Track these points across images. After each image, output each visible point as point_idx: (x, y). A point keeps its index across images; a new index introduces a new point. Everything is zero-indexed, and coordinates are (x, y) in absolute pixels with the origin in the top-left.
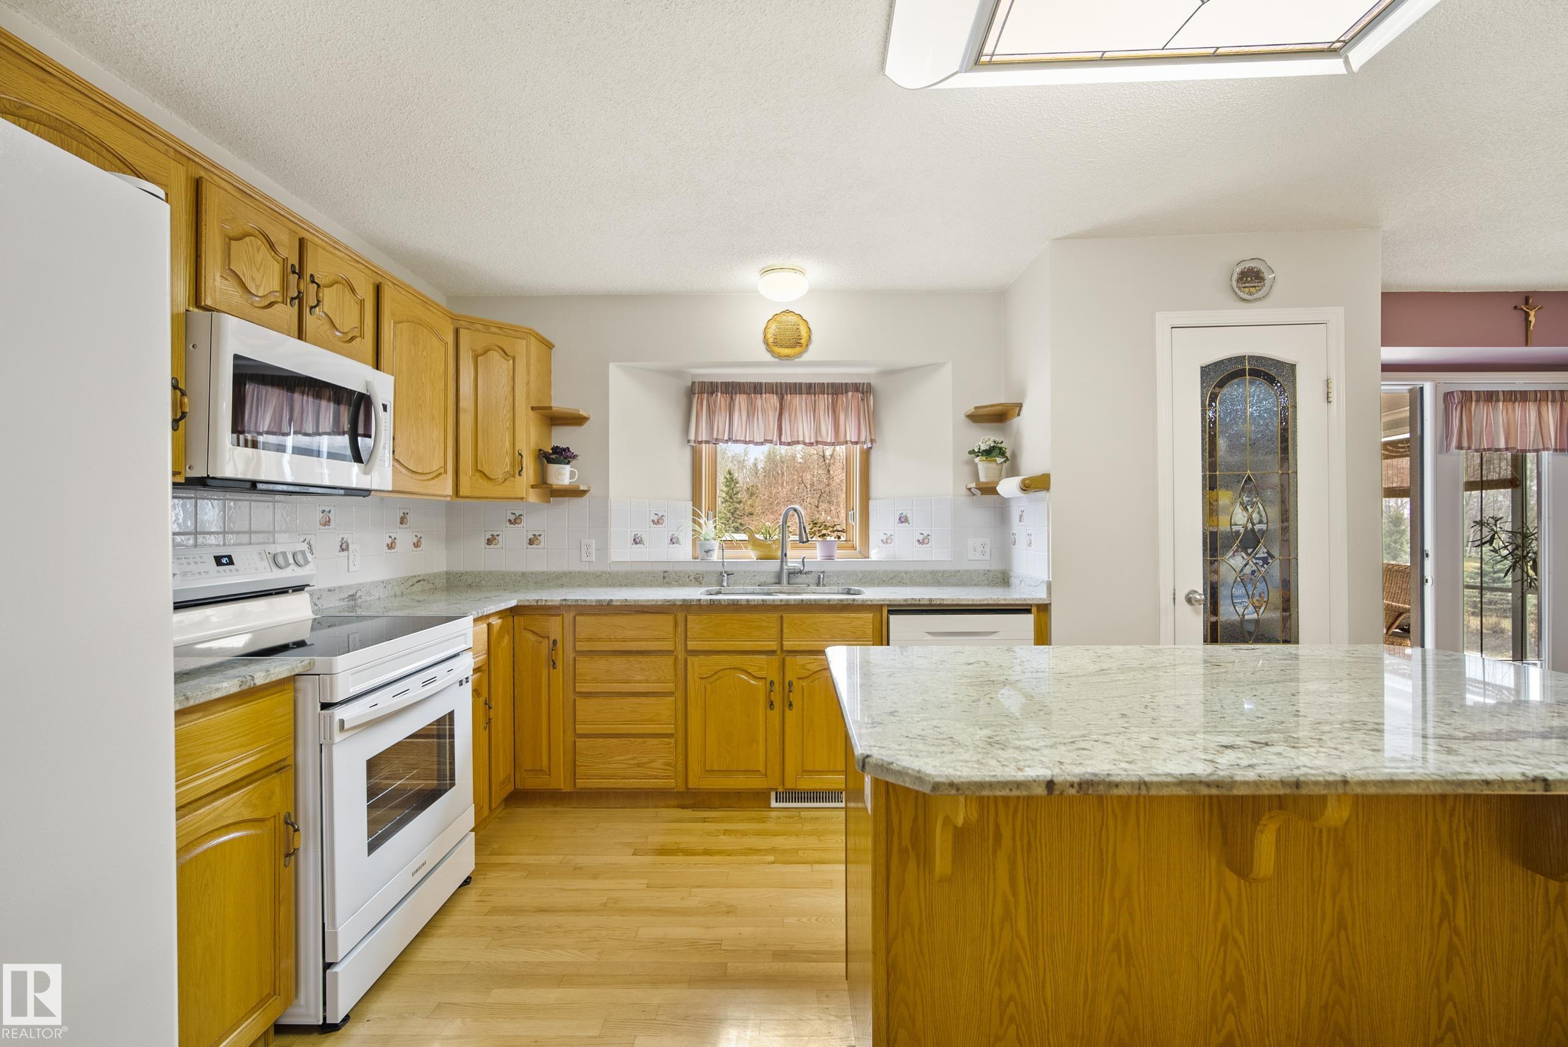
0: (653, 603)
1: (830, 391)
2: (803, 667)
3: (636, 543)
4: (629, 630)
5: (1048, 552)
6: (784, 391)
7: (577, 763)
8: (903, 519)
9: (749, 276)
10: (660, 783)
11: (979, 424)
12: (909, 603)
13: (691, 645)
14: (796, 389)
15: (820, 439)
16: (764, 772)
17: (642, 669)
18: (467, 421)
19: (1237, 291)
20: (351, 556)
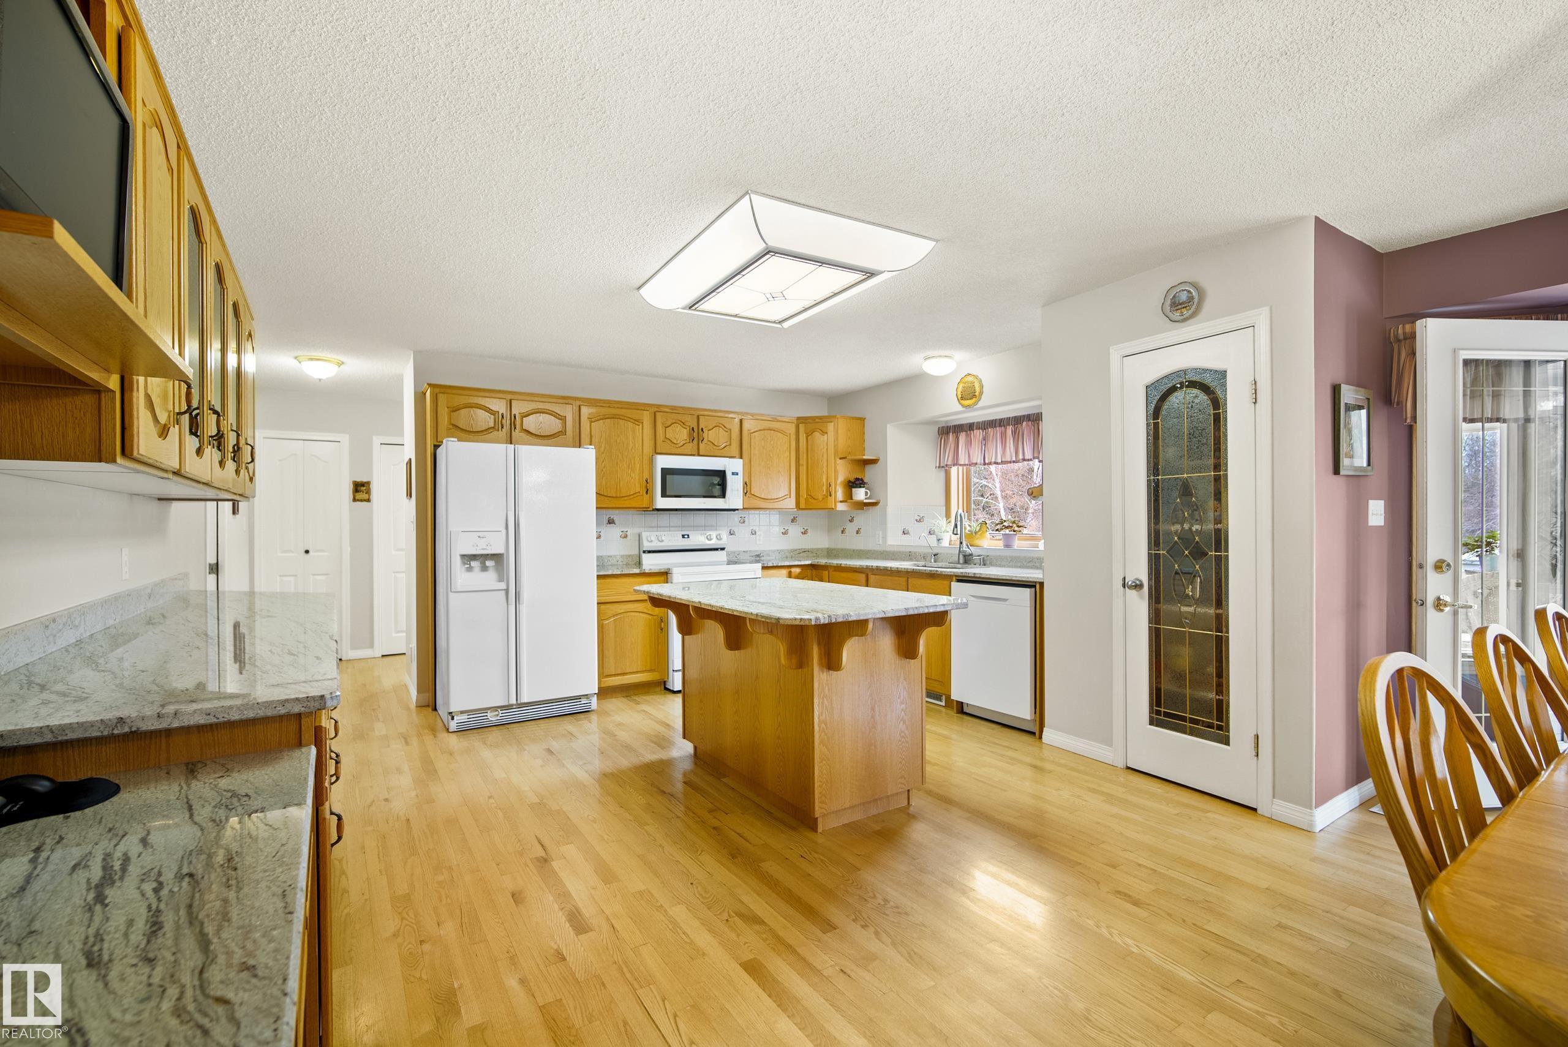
1: (1013, 423)
3: (905, 534)
6: (986, 426)
9: (920, 363)
14: (993, 424)
18: (803, 470)
19: (1170, 315)
20: (758, 537)
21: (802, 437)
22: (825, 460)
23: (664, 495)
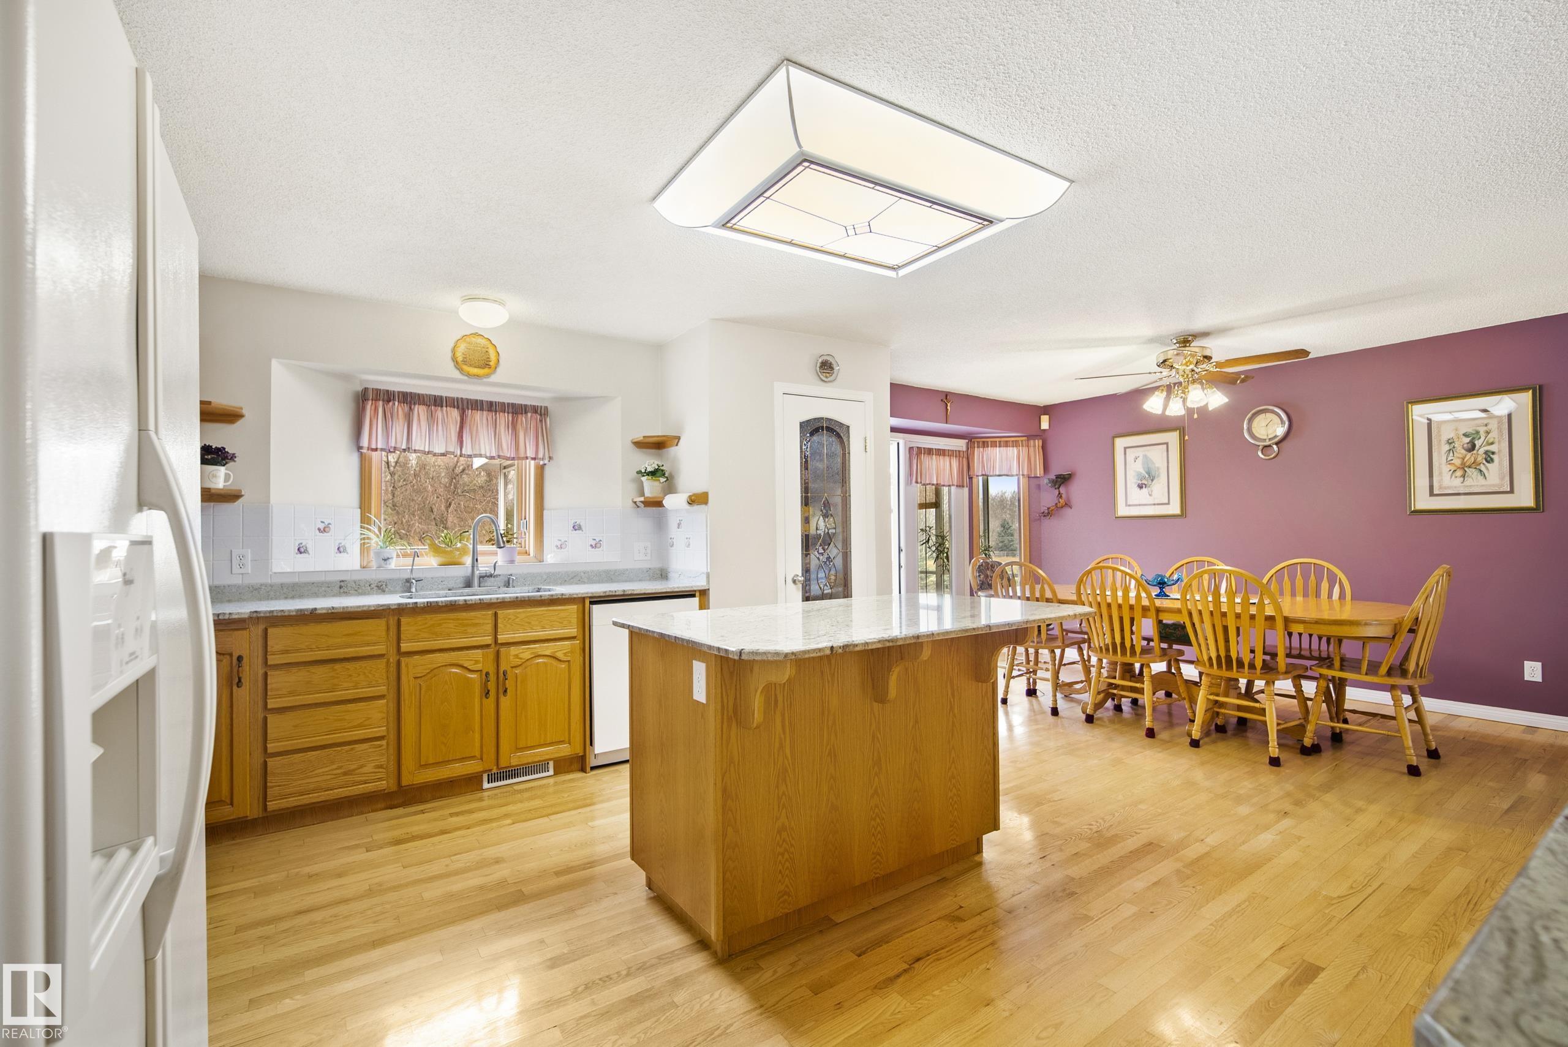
0: (365, 609)
1: (510, 410)
2: (517, 656)
3: (301, 553)
4: (336, 635)
5: (707, 550)
6: (465, 406)
7: (268, 784)
8: (576, 527)
9: (451, 300)
10: (370, 787)
11: (644, 450)
12: (607, 594)
13: (405, 647)
14: (477, 405)
15: (501, 454)
16: (479, 757)
17: (350, 676)
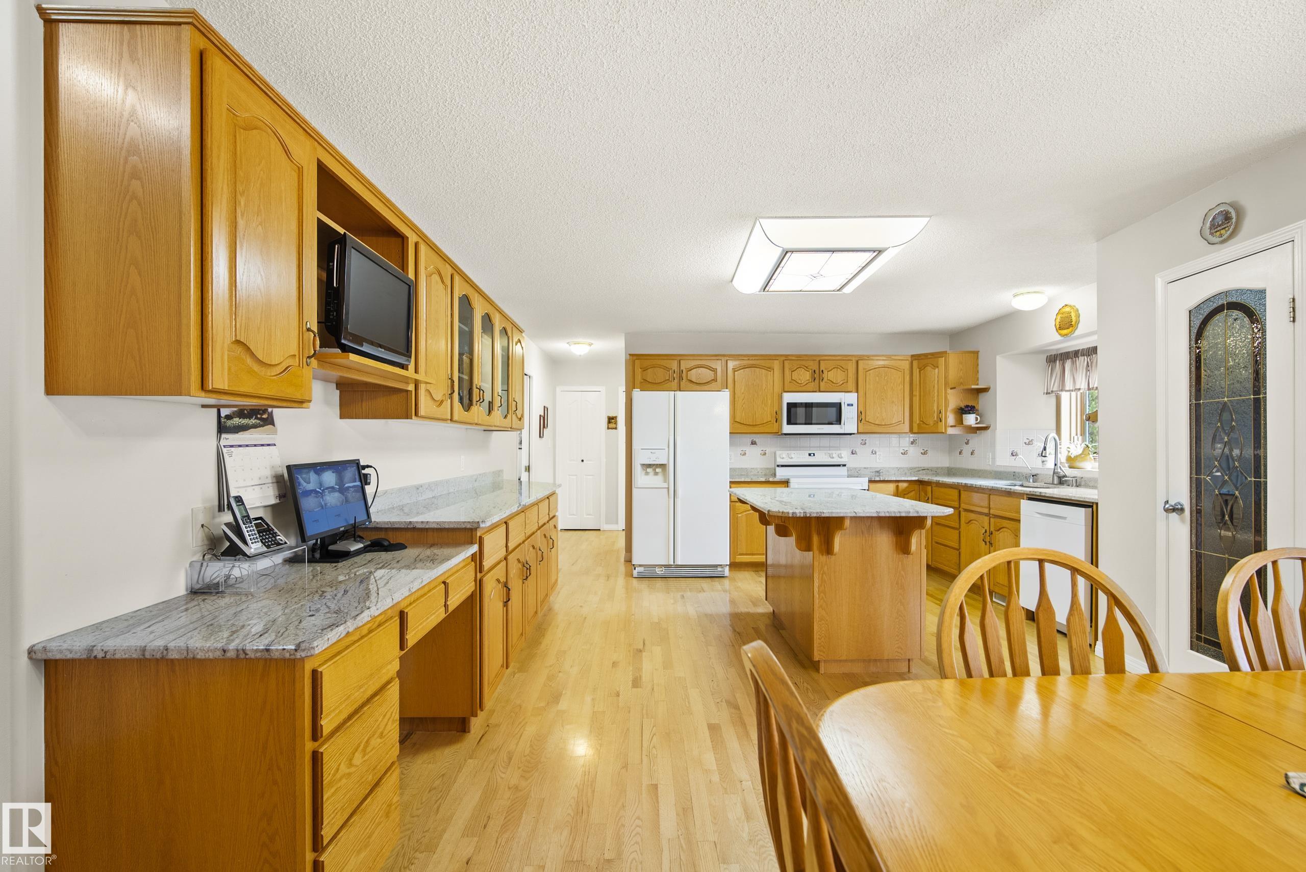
3: (1013, 455)
18: (916, 400)
19: (1211, 238)
20: (878, 457)
21: (916, 371)
22: (936, 391)
23: (789, 422)
